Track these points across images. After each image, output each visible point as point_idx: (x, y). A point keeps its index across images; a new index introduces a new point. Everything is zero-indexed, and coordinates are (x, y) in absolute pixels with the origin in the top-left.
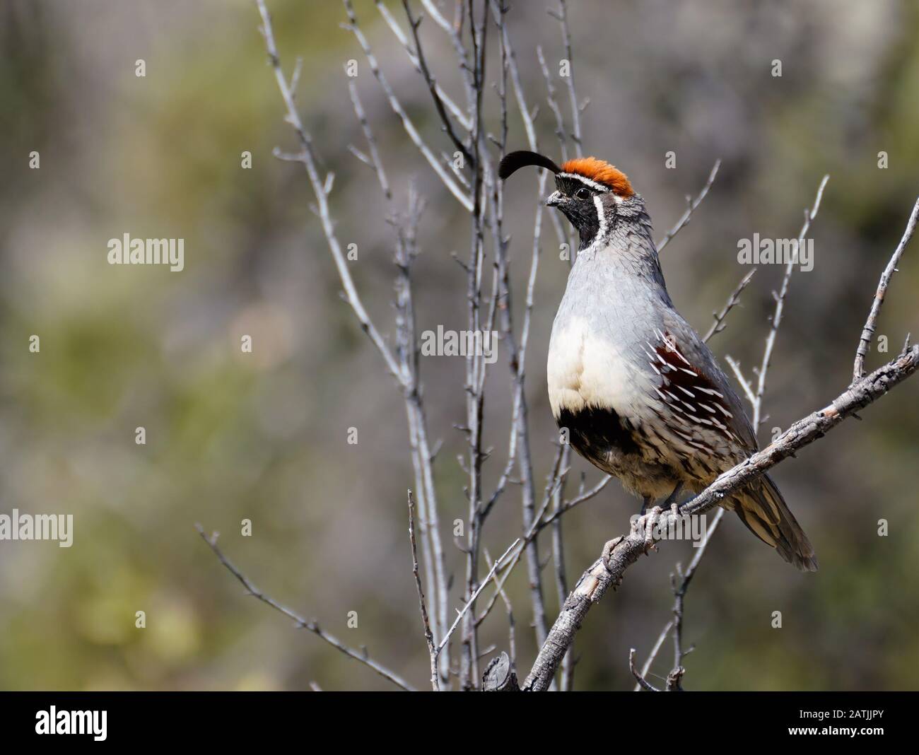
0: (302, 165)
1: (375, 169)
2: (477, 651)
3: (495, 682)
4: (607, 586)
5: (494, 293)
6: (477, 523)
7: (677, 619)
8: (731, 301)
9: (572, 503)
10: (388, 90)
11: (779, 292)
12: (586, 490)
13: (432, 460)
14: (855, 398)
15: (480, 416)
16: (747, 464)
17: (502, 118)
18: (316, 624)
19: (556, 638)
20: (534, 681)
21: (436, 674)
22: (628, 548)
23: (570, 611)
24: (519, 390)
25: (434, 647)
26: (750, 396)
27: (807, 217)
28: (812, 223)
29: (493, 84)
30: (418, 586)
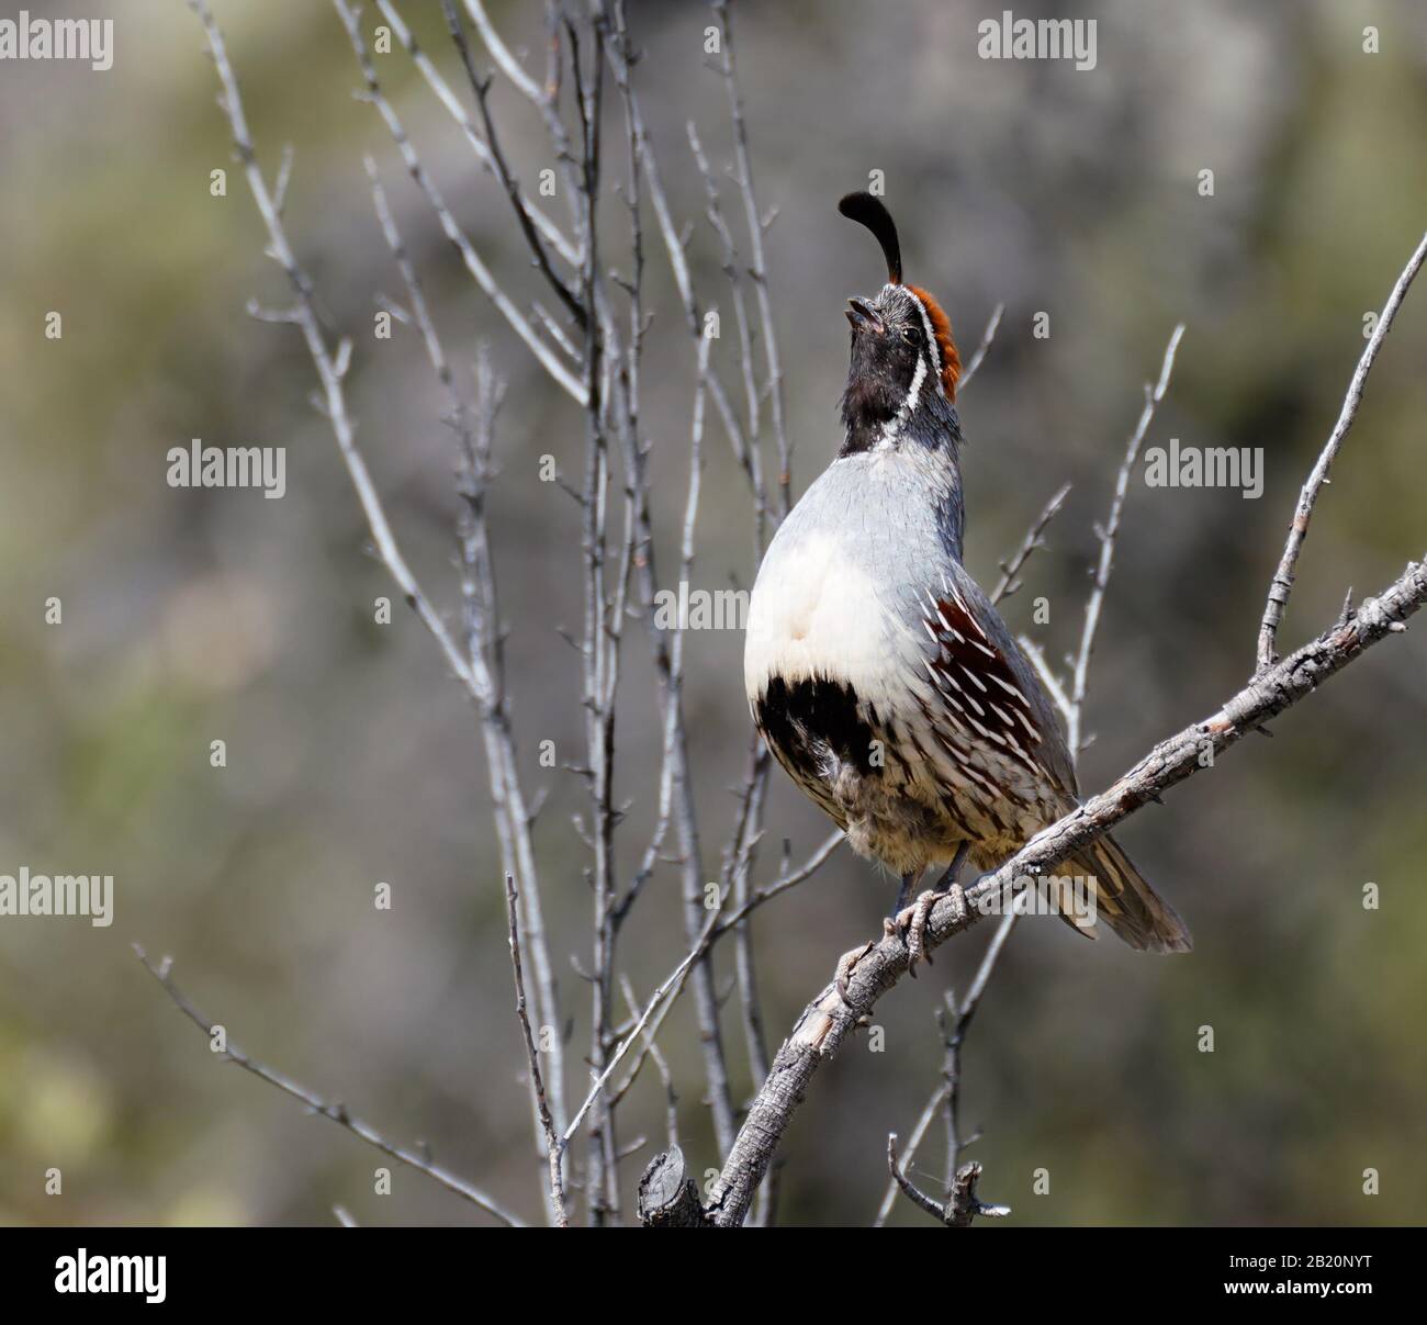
0: (295, 331)
1: (420, 332)
2: (615, 1148)
3: (660, 1194)
4: (846, 1028)
5: (628, 541)
6: (609, 929)
7: (949, 1087)
8: (1029, 542)
9: (768, 892)
10: (437, 201)
11: (1105, 524)
12: (791, 870)
13: (531, 823)
14: (1261, 698)
15: (609, 748)
16: (1080, 816)
17: (633, 242)
18: (341, 1107)
19: (762, 1119)
20: (726, 1193)
21: (560, 1185)
22: (881, 963)
23: (785, 1071)
24: (673, 701)
25: (555, 1138)
26: (1062, 703)
27: (1149, 398)
28: (1158, 406)
29: (617, 187)
30: (525, 1035)
